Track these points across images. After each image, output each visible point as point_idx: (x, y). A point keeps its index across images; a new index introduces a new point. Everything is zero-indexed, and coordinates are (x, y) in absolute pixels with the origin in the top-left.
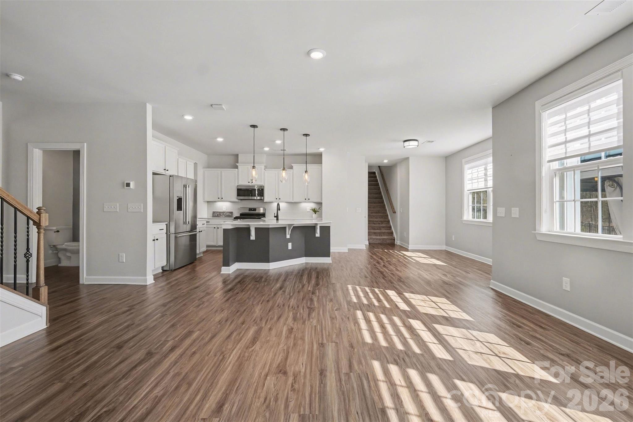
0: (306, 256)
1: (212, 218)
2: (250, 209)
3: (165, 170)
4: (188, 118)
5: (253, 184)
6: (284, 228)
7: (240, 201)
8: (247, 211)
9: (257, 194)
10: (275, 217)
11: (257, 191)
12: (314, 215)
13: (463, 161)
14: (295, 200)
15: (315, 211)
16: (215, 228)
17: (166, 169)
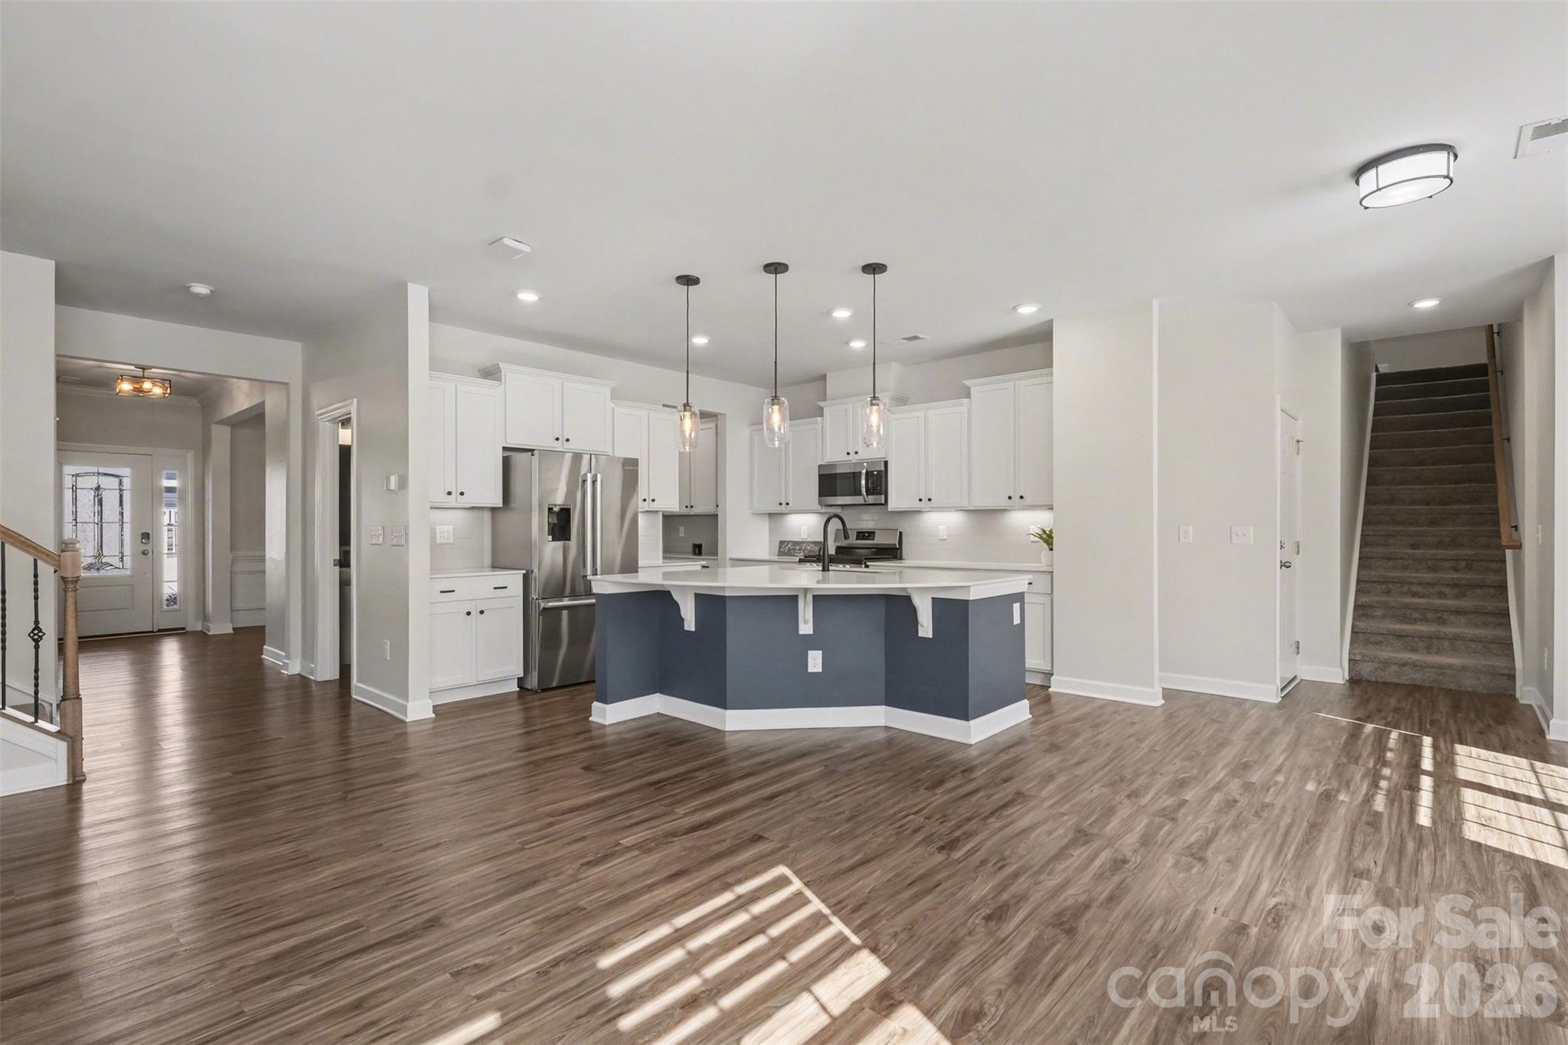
2: (861, 534)
3: (559, 439)
4: (528, 297)
5: (858, 457)
6: (789, 601)
8: (853, 540)
9: (864, 490)
11: (863, 477)
12: (1047, 557)
14: (977, 504)
15: (1045, 539)
17: (564, 438)
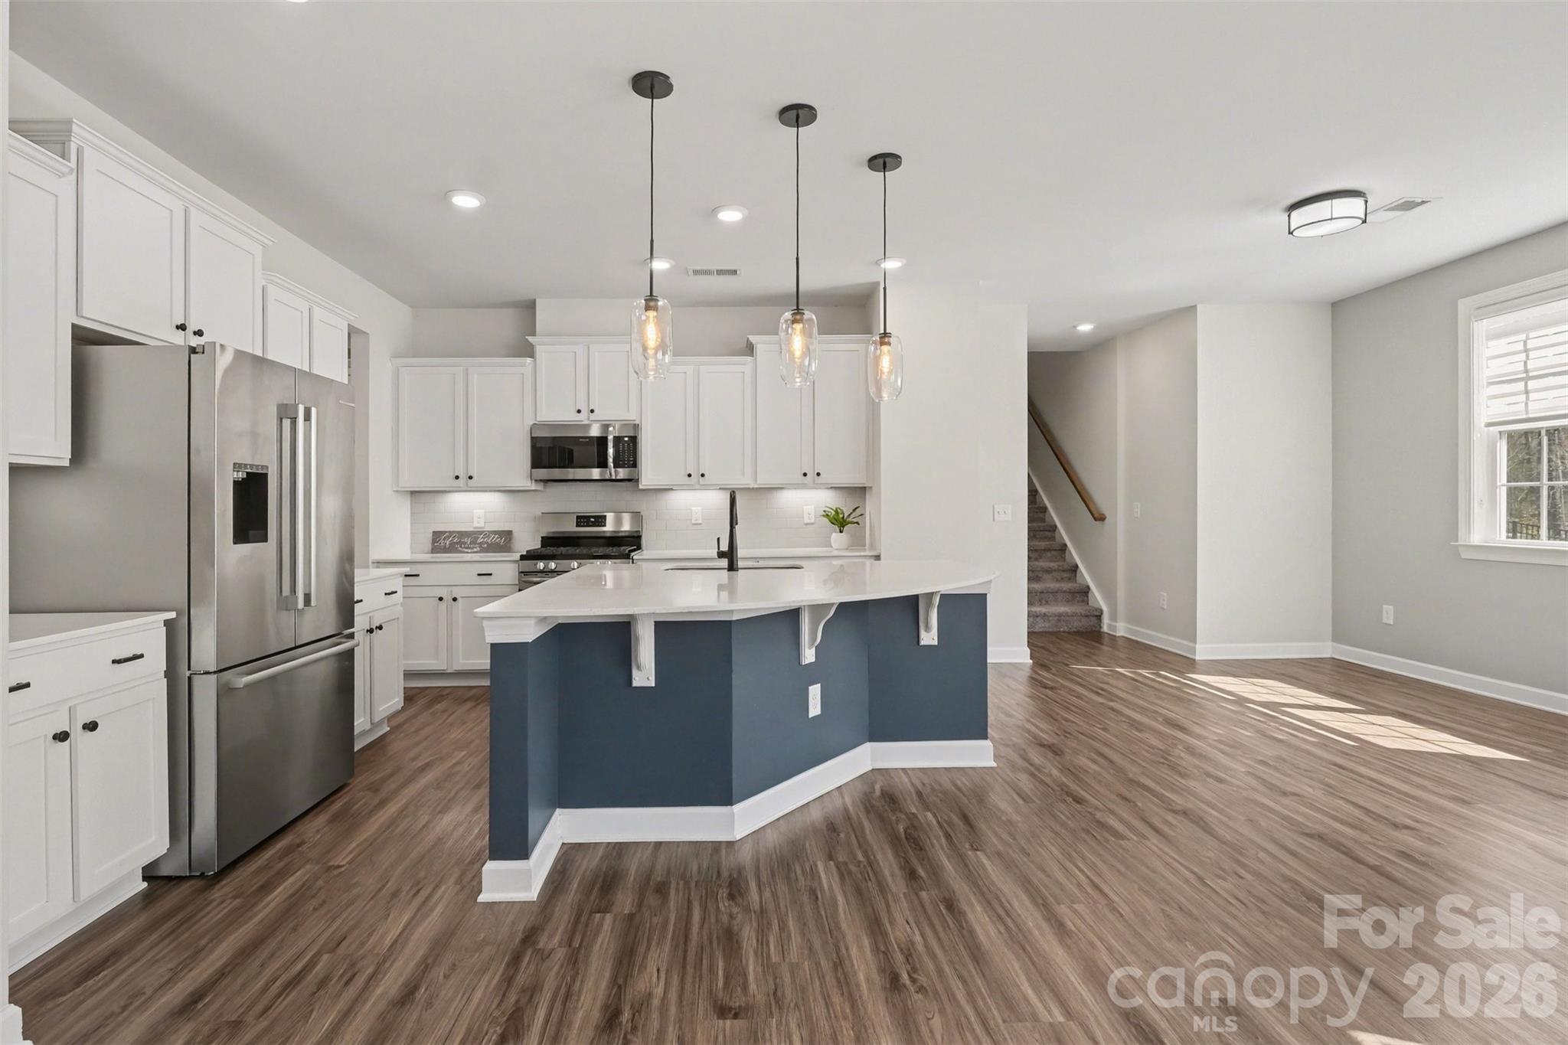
0: (873, 738)
1: (428, 557)
2: (583, 520)
3: (182, 327)
5: (594, 417)
6: (793, 616)
7: (540, 487)
8: (570, 527)
9: (611, 461)
10: (721, 555)
11: (610, 445)
12: (838, 539)
13: (1464, 305)
14: (763, 481)
15: (839, 521)
16: (441, 599)
17: (192, 327)
